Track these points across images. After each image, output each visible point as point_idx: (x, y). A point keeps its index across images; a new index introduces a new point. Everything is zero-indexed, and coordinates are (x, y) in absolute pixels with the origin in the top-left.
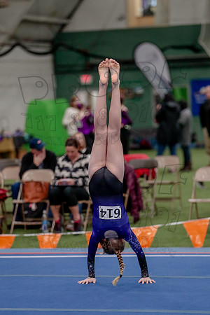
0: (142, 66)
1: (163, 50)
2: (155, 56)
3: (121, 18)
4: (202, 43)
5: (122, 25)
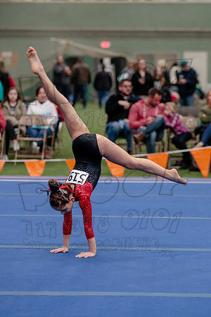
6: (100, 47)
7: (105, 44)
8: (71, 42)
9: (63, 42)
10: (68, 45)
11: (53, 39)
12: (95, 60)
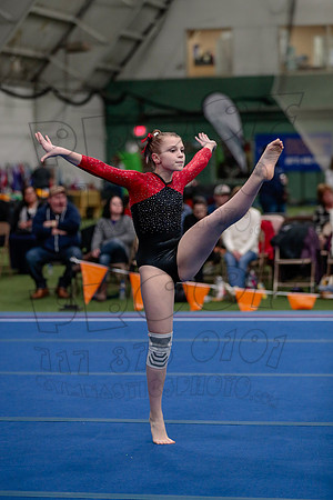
0: (213, 119)
3: (180, 67)
5: (180, 74)
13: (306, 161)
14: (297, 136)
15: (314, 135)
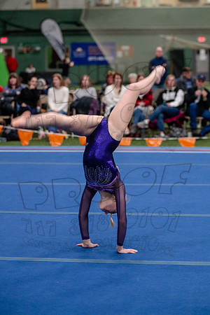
0: (46, 34)
1: (59, 24)
2: (54, 27)
3: (27, 3)
4: (82, 20)
5: (28, 7)
6: (197, 41)
7: (202, 39)
8: (176, 38)
9: (169, 38)
10: (173, 40)
11: (162, 36)
12: (194, 51)
13: (100, 59)
14: (95, 44)
15: (104, 44)
